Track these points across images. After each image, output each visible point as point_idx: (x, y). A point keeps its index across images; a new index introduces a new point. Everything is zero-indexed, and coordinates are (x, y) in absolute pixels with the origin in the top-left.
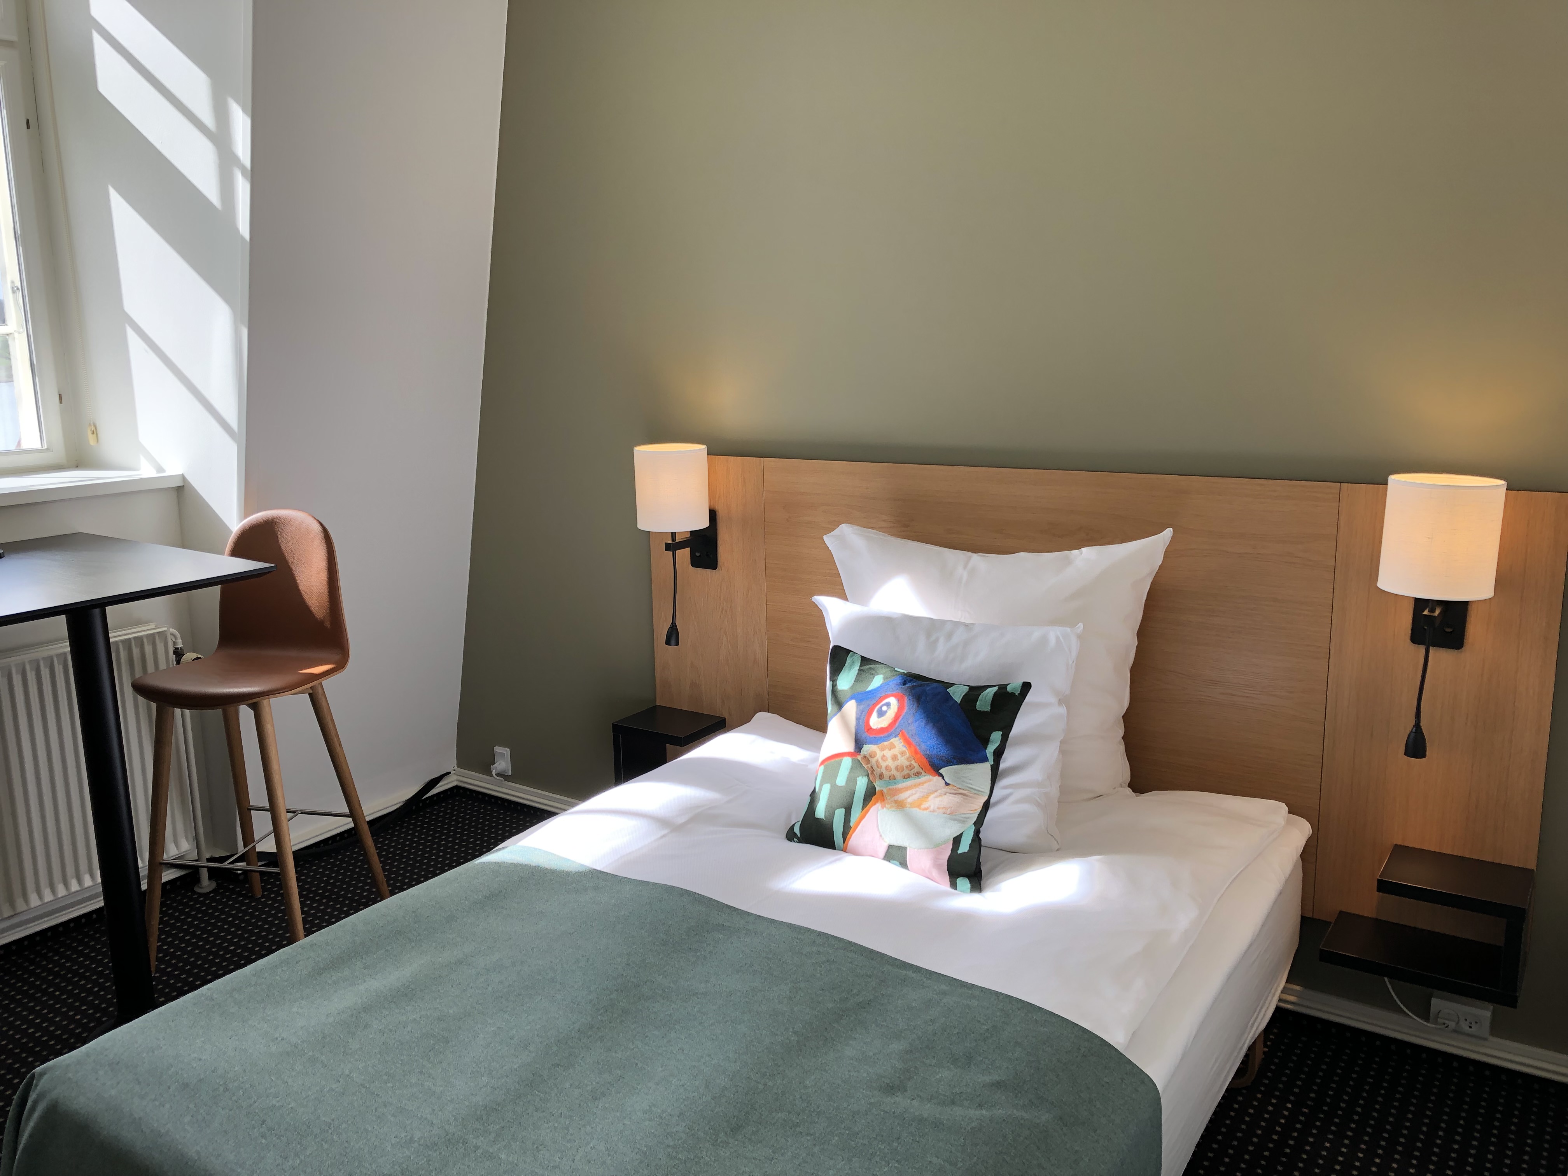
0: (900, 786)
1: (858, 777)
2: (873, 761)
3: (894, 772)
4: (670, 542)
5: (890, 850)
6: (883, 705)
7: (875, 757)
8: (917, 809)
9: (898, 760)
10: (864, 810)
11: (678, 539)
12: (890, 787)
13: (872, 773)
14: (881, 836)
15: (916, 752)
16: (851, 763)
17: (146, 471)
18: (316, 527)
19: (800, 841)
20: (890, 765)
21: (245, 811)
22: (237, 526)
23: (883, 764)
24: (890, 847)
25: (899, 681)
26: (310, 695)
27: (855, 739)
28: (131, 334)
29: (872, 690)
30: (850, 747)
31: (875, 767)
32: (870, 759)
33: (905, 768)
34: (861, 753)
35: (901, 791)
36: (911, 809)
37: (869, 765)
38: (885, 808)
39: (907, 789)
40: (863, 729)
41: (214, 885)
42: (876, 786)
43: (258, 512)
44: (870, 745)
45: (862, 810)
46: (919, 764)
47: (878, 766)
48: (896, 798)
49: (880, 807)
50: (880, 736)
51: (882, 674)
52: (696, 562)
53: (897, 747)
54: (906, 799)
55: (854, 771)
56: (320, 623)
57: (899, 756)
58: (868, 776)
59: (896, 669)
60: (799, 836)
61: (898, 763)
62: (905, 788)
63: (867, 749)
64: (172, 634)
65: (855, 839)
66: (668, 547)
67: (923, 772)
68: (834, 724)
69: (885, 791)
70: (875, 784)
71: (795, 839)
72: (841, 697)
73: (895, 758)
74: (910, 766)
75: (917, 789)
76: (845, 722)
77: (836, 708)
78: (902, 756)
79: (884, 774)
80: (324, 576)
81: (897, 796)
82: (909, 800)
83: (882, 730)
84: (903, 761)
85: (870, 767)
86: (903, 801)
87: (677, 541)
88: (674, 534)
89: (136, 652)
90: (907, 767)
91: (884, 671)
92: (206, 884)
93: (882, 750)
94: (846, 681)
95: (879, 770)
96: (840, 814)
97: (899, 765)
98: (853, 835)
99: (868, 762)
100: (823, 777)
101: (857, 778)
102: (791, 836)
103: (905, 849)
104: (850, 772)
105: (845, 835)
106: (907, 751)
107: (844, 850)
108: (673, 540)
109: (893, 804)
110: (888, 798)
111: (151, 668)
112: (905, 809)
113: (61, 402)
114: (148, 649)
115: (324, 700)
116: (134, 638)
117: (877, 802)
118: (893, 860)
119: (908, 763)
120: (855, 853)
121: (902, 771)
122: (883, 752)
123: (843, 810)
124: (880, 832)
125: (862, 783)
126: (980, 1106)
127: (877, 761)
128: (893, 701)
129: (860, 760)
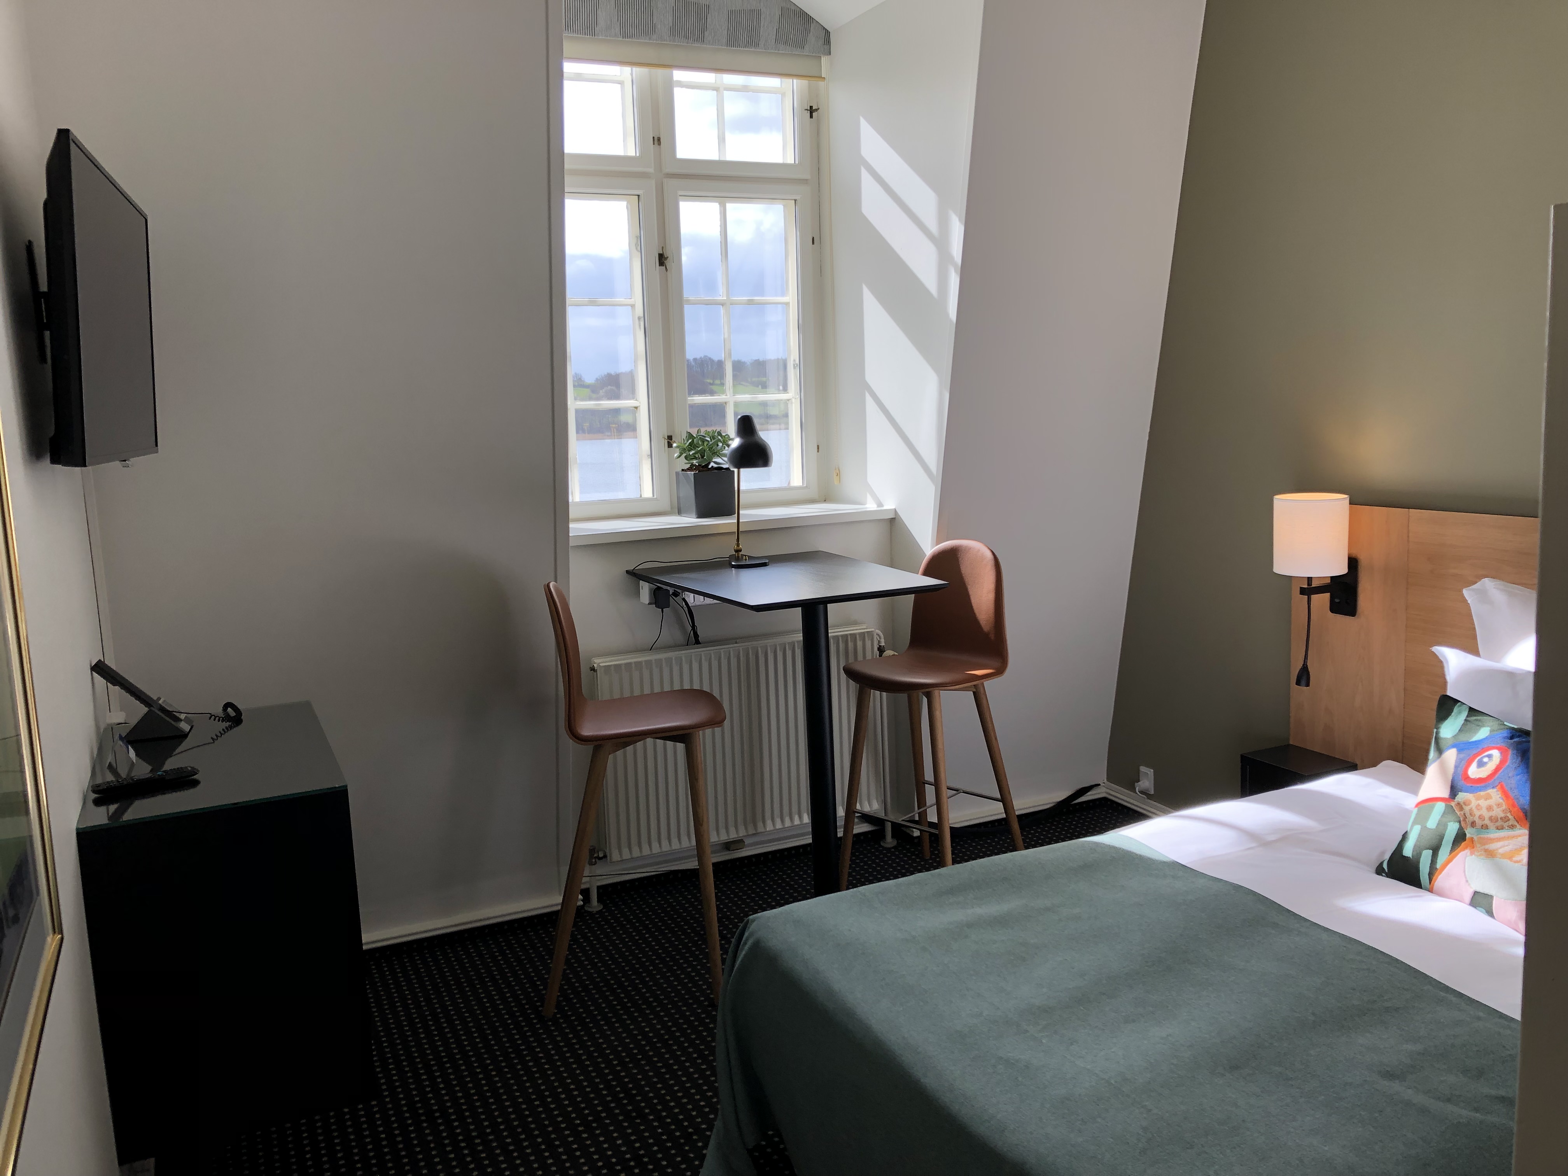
0: (1492, 836)
1: (1450, 821)
2: (1467, 809)
3: (1487, 822)
4: (1306, 586)
5: (1476, 896)
6: (1485, 756)
7: (1469, 805)
8: (1509, 861)
9: (1493, 810)
10: (1452, 855)
11: (1315, 584)
12: (1482, 836)
13: (1464, 820)
14: (1467, 881)
15: (1514, 806)
16: (1444, 808)
17: (871, 506)
18: (989, 555)
19: (1387, 876)
20: (1484, 814)
21: (920, 784)
22: (931, 550)
23: (1477, 813)
24: (1476, 893)
25: (1505, 735)
26: (974, 693)
27: (1451, 786)
28: (869, 399)
29: (1476, 741)
30: (1445, 794)
31: (1468, 815)
32: (1464, 806)
33: (1499, 819)
34: (1456, 800)
35: (1492, 840)
36: (1502, 860)
37: (1462, 813)
38: (1473, 856)
39: (1499, 839)
40: (1460, 777)
41: (895, 843)
42: (1466, 833)
43: (947, 541)
44: (1466, 794)
45: (1450, 855)
46: (1514, 817)
47: (1471, 814)
48: (1487, 847)
49: (1469, 853)
50: (1478, 785)
51: (1488, 726)
52: (1335, 608)
53: (1494, 799)
54: (1497, 849)
55: (1446, 816)
56: (986, 635)
57: (1495, 807)
58: (1460, 822)
59: (1505, 723)
60: (1387, 871)
61: (1493, 814)
62: (1497, 838)
63: (1461, 796)
64: (878, 635)
65: (1441, 881)
66: (1303, 591)
67: (1518, 825)
68: (1432, 770)
69: (1475, 838)
70: (1466, 831)
71: (1383, 874)
72: (1443, 744)
73: (1489, 808)
74: (1505, 818)
75: (1510, 841)
76: (1443, 769)
77: (1437, 754)
78: (1498, 808)
79: (1476, 822)
80: (991, 596)
81: (1488, 845)
82: (1501, 851)
83: (1480, 780)
84: (1498, 812)
85: (1462, 814)
86: (1494, 850)
87: (1313, 586)
88: (1310, 579)
89: (851, 645)
90: (1501, 818)
91: (1492, 724)
92: (889, 841)
93: (1478, 799)
94: (1449, 729)
95: (1472, 817)
96: (1427, 855)
97: (1493, 815)
98: (1439, 877)
99: (1461, 809)
100: (1415, 819)
101: (1449, 824)
102: (1379, 871)
103: (1491, 897)
104: (1442, 816)
105: (1431, 875)
106: (1504, 803)
107: (1431, 891)
108: (1308, 585)
109: (1482, 852)
110: (1478, 845)
111: (860, 658)
112: (1495, 858)
113: (818, 451)
114: (859, 644)
115: (984, 698)
116: (850, 634)
117: (1466, 848)
118: (1479, 907)
119: (1503, 815)
120: (1440, 894)
121: (1496, 822)
122: (1478, 801)
123: (1431, 851)
124: (1466, 878)
125: (1452, 829)
126: (1476, 1110)
127: (1471, 810)
128: (1496, 754)
129: (1454, 807)
